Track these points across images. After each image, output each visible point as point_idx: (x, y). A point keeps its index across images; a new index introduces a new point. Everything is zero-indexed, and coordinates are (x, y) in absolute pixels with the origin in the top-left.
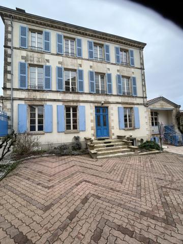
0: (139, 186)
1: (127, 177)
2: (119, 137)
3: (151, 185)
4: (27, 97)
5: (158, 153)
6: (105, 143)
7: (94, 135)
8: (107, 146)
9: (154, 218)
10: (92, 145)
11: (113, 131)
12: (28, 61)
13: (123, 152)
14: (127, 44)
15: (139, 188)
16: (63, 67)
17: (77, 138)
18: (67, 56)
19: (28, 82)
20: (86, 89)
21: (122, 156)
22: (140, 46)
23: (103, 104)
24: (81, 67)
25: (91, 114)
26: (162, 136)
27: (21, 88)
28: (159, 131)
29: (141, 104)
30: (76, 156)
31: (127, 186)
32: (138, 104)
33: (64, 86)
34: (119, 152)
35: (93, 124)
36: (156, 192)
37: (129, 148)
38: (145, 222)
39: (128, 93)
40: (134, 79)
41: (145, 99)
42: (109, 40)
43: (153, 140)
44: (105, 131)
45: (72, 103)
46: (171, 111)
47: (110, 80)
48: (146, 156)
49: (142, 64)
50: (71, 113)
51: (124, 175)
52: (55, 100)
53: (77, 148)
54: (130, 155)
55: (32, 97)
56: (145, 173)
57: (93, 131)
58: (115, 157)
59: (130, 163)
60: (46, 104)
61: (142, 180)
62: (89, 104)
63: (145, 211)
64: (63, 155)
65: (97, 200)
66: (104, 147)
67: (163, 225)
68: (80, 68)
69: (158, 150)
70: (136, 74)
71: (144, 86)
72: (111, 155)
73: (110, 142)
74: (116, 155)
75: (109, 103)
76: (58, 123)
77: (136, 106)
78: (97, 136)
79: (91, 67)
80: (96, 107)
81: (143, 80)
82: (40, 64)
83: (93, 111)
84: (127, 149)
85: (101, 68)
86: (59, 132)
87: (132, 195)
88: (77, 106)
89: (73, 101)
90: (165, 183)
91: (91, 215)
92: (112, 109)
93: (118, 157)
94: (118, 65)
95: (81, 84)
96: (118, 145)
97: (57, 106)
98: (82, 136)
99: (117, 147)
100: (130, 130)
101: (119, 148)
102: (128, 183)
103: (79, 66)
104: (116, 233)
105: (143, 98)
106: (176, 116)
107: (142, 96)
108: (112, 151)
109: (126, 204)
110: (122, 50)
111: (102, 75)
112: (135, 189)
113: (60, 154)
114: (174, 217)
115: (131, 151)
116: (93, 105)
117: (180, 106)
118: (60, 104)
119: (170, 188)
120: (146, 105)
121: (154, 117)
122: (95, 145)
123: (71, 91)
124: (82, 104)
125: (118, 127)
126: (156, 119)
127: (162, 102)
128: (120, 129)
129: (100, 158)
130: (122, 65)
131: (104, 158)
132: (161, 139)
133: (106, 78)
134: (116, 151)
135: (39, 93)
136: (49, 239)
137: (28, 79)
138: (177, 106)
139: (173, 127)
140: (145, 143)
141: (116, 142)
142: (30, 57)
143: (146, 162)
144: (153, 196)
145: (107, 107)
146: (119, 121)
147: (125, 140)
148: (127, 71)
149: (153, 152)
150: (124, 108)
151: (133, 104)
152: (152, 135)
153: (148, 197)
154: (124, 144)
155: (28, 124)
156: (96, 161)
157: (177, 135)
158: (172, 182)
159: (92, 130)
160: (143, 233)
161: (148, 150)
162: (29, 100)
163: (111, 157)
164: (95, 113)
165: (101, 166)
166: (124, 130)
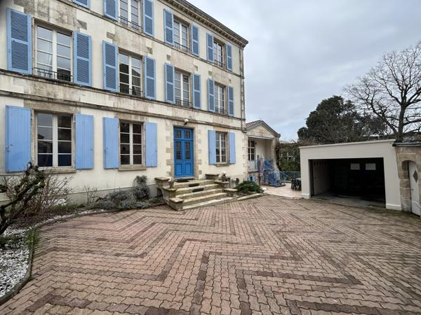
0: (255, 234)
1: (238, 227)
2: (209, 177)
3: (267, 232)
4: (30, 93)
5: (259, 196)
6: (191, 186)
7: (170, 174)
8: (194, 191)
9: (283, 258)
10: (173, 189)
11: (200, 167)
12: (33, 12)
13: (217, 198)
14: (223, 34)
15: (257, 236)
16: (117, 45)
17: (142, 180)
18: (124, 26)
19: (33, 59)
20: (160, 94)
21: (218, 203)
22: (241, 43)
23: (186, 123)
24: (151, 53)
25: (167, 137)
26: (262, 174)
27: (15, 70)
28: (259, 168)
29: (238, 129)
30: (146, 210)
31: (243, 237)
32: (234, 128)
33: (118, 82)
34: (212, 198)
35: (170, 156)
36: (275, 237)
37: (225, 191)
38: (279, 263)
39: (223, 110)
40: (231, 89)
41: (243, 122)
42: (199, 19)
43: (249, 180)
44: (188, 167)
45: (133, 116)
46: (270, 141)
47: (197, 86)
48: (247, 201)
49: (242, 70)
50: (131, 133)
51: (232, 225)
52: (98, 107)
53: (144, 197)
54: (227, 202)
55: (44, 94)
56: (255, 221)
57: (170, 167)
58: (209, 205)
59: (232, 212)
60: (80, 113)
61: (256, 228)
62: (163, 120)
63: (273, 255)
64: (122, 210)
65: (219, 257)
66: (189, 192)
67: (293, 261)
68: (150, 56)
69: (259, 192)
70: (234, 83)
71: (242, 102)
72: (202, 204)
73: (197, 185)
74: (209, 202)
75: (196, 123)
76: (105, 151)
77: (232, 131)
78: (176, 174)
79: (168, 57)
80: (175, 127)
81: (242, 94)
82: (65, 26)
83: (170, 133)
84: (222, 194)
85: (186, 63)
86: (106, 169)
87: (254, 244)
88: (142, 123)
89: (136, 113)
90: (279, 228)
91: (223, 270)
92: (200, 133)
93: (213, 205)
94: (210, 63)
95: (151, 85)
96: (209, 188)
97: (104, 119)
98: (151, 175)
99: (209, 191)
100: (224, 165)
101: (212, 193)
102: (242, 234)
103: (147, 50)
104: (258, 278)
105: (241, 119)
106: (276, 148)
107: (240, 117)
108: (202, 198)
109: (252, 253)
110: (216, 41)
111: (187, 75)
112: (252, 238)
113: (115, 208)
114: (299, 254)
115: (228, 196)
116: (170, 124)
117: (280, 135)
118: (111, 115)
119: (285, 232)
120: (244, 131)
121: (250, 148)
122: (178, 190)
123: (130, 93)
124: (151, 120)
125: (208, 162)
126: (253, 151)
127: (261, 128)
128: (210, 164)
129: (188, 209)
130: (216, 65)
131: (192, 208)
132: (259, 177)
133: (192, 81)
134: (208, 197)
135: (61, 87)
136: (194, 301)
137: (33, 53)
138: (277, 135)
139: (271, 162)
140: (242, 184)
141: (205, 184)
142: (39, 4)
143: (250, 208)
144: (274, 242)
145: (192, 129)
146: (209, 152)
147: (217, 181)
148: (222, 77)
149: (253, 195)
150: (217, 132)
151: (228, 127)
152: (249, 173)
153: (270, 243)
154: (217, 187)
155: (33, 151)
156: (184, 213)
157: (275, 172)
158: (285, 225)
159: (168, 165)
160: (280, 271)
161: (246, 193)
162: (37, 101)
163: (203, 206)
164: (173, 137)
165: (196, 219)
166: (216, 165)
